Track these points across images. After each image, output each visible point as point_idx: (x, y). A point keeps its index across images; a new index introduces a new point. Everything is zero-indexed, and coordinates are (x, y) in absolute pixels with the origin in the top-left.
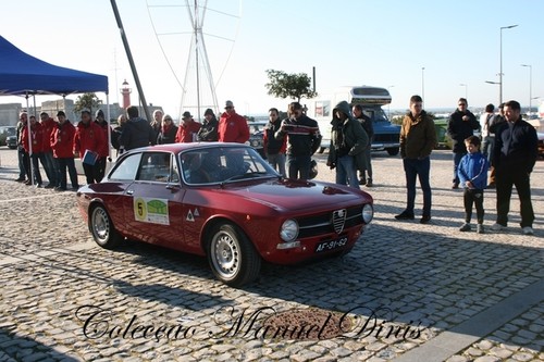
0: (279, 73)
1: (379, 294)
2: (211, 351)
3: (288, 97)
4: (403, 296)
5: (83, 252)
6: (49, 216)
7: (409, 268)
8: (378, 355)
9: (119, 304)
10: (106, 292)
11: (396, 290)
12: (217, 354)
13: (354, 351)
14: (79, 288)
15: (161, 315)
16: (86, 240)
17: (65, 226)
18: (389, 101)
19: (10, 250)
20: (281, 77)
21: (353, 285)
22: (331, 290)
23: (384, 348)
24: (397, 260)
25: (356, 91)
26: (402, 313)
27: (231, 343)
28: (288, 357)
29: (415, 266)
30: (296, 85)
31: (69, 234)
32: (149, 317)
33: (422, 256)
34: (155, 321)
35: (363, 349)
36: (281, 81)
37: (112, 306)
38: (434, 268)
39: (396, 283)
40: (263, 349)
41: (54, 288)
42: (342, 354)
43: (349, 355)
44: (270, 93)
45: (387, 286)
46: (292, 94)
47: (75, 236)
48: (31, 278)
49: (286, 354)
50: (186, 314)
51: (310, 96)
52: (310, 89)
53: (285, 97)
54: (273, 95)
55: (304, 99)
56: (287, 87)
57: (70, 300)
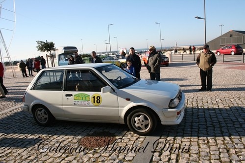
0: (41, 42)
8: (134, 146)
9: (6, 149)
20: (42, 44)
23: (134, 143)
25: (65, 48)
27: (73, 155)
28: (101, 156)
30: (48, 46)
34: (30, 153)
35: (127, 145)
37: (3, 151)
40: (89, 155)
44: (38, 50)
46: (48, 50)
49: (99, 155)
51: (55, 50)
52: (54, 47)
53: (44, 51)
54: (40, 51)
55: (52, 52)
56: (45, 47)
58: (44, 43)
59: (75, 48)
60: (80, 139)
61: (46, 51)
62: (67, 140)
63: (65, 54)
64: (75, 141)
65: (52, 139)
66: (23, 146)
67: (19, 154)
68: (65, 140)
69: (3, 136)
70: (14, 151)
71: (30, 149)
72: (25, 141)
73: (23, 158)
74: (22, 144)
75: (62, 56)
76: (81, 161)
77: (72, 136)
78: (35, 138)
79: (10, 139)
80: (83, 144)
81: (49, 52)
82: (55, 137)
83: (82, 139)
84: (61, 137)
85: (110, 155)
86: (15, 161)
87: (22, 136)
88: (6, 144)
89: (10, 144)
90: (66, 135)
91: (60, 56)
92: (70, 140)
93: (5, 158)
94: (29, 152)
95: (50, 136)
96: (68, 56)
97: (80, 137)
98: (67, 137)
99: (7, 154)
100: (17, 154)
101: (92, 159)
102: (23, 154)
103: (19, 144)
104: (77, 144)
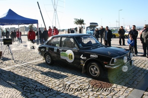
0: (77, 19)
2: (79, 93)
5: (36, 62)
6: (26, 53)
8: (125, 92)
12: (81, 93)
13: (118, 91)
14: (37, 73)
15: (62, 81)
16: (36, 59)
17: (30, 56)
18: (98, 26)
19: (18, 62)
23: (125, 90)
25: (91, 23)
26: (124, 79)
28: (101, 94)
31: (32, 58)
35: (120, 91)
37: (47, 78)
41: (31, 73)
42: (116, 93)
43: (117, 93)
48: (25, 70)
49: (100, 93)
50: (68, 81)
51: (84, 24)
52: (84, 23)
54: (76, 24)
55: (83, 25)
56: (79, 22)
57: (36, 77)
58: (78, 20)
59: (97, 24)
60: (91, 80)
61: (79, 25)
62: (83, 80)
63: (90, 27)
64: (87, 81)
65: (74, 77)
66: (58, 78)
67: (55, 82)
68: (81, 79)
69: (49, 70)
70: (53, 79)
71: (61, 80)
72: (59, 75)
73: (57, 85)
74: (58, 77)
75: (89, 28)
76: (88, 94)
77: (86, 78)
78: (65, 75)
79: (52, 72)
80: (91, 84)
81: (81, 25)
82: (76, 76)
83: (92, 81)
84: (79, 77)
85: (107, 95)
86: (52, 86)
87: (58, 72)
88: (50, 75)
89: (52, 75)
90: (83, 77)
92: (84, 79)
93: (48, 82)
94: (60, 82)
95: (73, 75)
96: (92, 29)
97: (90, 79)
98: (83, 78)
99: (49, 81)
101: (95, 95)
102: (57, 82)
103: (56, 77)
104: (88, 83)
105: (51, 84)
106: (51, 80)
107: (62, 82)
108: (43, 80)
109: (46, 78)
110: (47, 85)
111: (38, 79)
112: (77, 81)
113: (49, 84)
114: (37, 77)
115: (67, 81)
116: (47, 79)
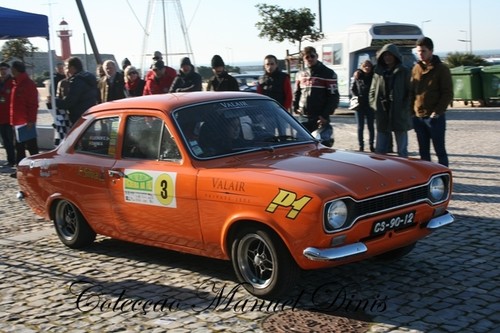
0: (273, 9)
1: (406, 288)
3: (286, 40)
4: (436, 291)
5: (29, 243)
7: (445, 257)
10: (63, 291)
11: (428, 283)
14: (28, 286)
15: (135, 316)
16: (30, 229)
20: (276, 14)
21: (374, 278)
22: (345, 284)
24: (429, 248)
25: (377, 30)
26: (435, 310)
29: (453, 255)
30: (296, 24)
31: (7, 223)
32: (119, 319)
33: (463, 242)
36: (276, 20)
37: (71, 307)
38: (478, 257)
39: (428, 275)
44: (262, 35)
45: (416, 279)
46: (291, 36)
47: (16, 224)
50: (166, 314)
51: (315, 38)
52: (314, 28)
53: (281, 40)
56: (285, 27)
57: (19, 300)
58: (281, 11)
59: (415, 30)
63: (374, 50)
64: (254, 315)
67: (104, 320)
80: (268, 325)
81: (297, 42)
91: (356, 55)
93: (69, 322)
94: (127, 320)
100: (97, 318)
102: (112, 321)
104: (254, 323)
105: (81, 328)
106: (85, 313)
107: (134, 321)
108: (48, 313)
109: (66, 306)
110: (65, 329)
111: (25, 308)
112: (206, 315)
113: (74, 325)
114: (20, 303)
115: (158, 317)
116: (70, 310)
